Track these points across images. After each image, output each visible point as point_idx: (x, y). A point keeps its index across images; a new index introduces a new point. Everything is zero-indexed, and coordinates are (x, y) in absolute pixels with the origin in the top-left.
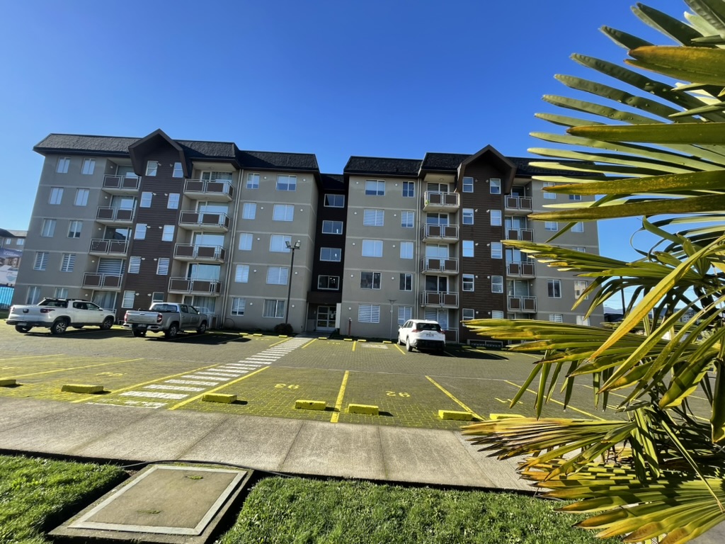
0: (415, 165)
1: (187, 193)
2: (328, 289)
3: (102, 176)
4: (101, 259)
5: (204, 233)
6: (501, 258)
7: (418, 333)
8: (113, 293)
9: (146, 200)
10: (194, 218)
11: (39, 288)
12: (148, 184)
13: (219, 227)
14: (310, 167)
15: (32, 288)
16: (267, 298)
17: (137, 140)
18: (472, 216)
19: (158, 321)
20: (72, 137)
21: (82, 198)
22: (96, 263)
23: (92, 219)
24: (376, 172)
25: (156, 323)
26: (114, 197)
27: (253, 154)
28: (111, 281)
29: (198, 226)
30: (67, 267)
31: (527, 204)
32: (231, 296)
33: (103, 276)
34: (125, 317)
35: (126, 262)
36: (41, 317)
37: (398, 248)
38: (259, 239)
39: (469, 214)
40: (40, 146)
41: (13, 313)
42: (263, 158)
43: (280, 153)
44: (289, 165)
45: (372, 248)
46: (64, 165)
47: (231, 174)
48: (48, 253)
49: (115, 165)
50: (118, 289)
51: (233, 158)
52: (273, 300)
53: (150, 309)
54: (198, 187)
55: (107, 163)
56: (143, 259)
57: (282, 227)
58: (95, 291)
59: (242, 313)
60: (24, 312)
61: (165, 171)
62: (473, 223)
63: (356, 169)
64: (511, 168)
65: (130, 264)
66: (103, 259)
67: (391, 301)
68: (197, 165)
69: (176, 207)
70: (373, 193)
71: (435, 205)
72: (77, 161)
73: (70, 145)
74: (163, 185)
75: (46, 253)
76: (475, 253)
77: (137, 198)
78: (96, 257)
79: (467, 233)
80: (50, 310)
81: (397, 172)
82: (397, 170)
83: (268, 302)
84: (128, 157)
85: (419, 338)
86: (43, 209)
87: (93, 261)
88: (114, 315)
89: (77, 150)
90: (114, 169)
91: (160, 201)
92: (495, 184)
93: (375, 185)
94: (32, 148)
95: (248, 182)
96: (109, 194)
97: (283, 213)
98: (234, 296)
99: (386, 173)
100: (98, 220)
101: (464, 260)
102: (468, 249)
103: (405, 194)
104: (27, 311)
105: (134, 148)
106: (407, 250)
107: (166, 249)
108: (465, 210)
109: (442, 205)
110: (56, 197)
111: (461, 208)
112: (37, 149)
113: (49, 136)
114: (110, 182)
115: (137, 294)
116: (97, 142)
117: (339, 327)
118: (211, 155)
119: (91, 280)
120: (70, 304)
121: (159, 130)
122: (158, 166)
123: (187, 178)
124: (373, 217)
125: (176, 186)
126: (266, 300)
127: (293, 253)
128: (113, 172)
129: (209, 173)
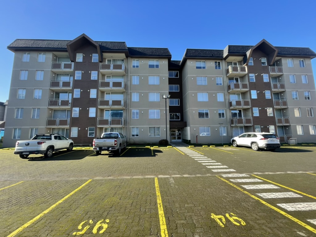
0: (220, 52)
1: (101, 71)
2: (175, 120)
3: (50, 63)
4: (54, 110)
5: (112, 93)
6: (271, 98)
7: (266, 140)
8: (63, 129)
9: (78, 75)
10: (107, 84)
11: (19, 129)
12: (78, 66)
13: (122, 89)
14: (167, 54)
15: (15, 129)
16: (150, 126)
17: (69, 41)
18: (254, 77)
19: (115, 144)
20: (30, 41)
21: (40, 76)
22: (52, 113)
23: (48, 87)
24: (202, 57)
25: (114, 145)
26: (58, 75)
27: (134, 49)
28: (63, 122)
29: (110, 89)
30: (36, 116)
31: (280, 70)
32: (131, 126)
33: (58, 120)
34: (93, 143)
35: (71, 111)
36: (38, 147)
37: (216, 96)
38: (142, 95)
39: (253, 77)
40: (11, 46)
41: (18, 146)
42: (140, 51)
43: (149, 48)
44: (155, 54)
45: (203, 97)
46: (26, 57)
47: (123, 60)
48: (23, 108)
49: (56, 57)
50: (67, 127)
51: (127, 50)
52: (153, 127)
53: (102, 137)
54: (108, 67)
55: (52, 55)
56: (81, 109)
57: (154, 88)
58: (53, 129)
59: (137, 135)
60: (26, 145)
61: (87, 58)
62: (255, 81)
63: (191, 55)
64: (275, 51)
65: (73, 112)
66: (55, 111)
67: (219, 123)
68: (106, 55)
69: (96, 79)
70: (200, 68)
71: (235, 73)
72: (34, 55)
73: (29, 45)
74: (87, 66)
75: (22, 109)
76: (257, 96)
77: (72, 74)
78: (51, 109)
79: (253, 86)
80: (44, 142)
81: (212, 56)
82: (213, 55)
83: (151, 128)
84: (66, 51)
85: (267, 143)
86: (16, 84)
87: (50, 112)
88: (72, 142)
89: (35, 47)
90: (56, 59)
91: (86, 76)
92: (264, 60)
93: (201, 63)
94: (7, 48)
95: (133, 64)
96: (55, 73)
97: (154, 80)
98: (132, 126)
99: (207, 56)
100: (51, 88)
101: (253, 100)
102: (254, 95)
103: (216, 68)
104: (28, 144)
105: (70, 45)
106: (221, 97)
107: (93, 103)
108: (250, 75)
109: (239, 72)
110: (24, 76)
111: (248, 74)
112: (10, 48)
113: (16, 40)
114: (56, 66)
115: (79, 129)
116: (46, 43)
117: (190, 139)
118: (114, 48)
119: (51, 122)
120: (53, 137)
121: (84, 34)
122: (83, 56)
123: (101, 62)
124: (202, 81)
125: (95, 67)
126: (150, 127)
127: (166, 101)
128: (56, 60)
129: (111, 60)
